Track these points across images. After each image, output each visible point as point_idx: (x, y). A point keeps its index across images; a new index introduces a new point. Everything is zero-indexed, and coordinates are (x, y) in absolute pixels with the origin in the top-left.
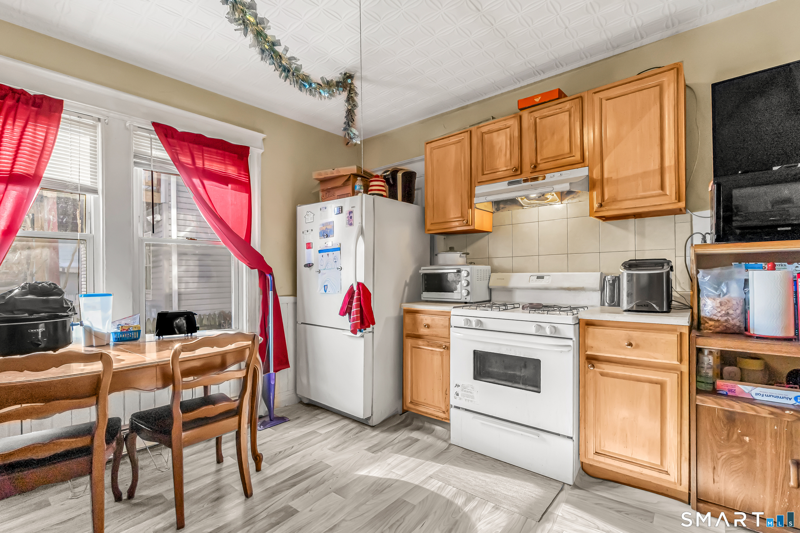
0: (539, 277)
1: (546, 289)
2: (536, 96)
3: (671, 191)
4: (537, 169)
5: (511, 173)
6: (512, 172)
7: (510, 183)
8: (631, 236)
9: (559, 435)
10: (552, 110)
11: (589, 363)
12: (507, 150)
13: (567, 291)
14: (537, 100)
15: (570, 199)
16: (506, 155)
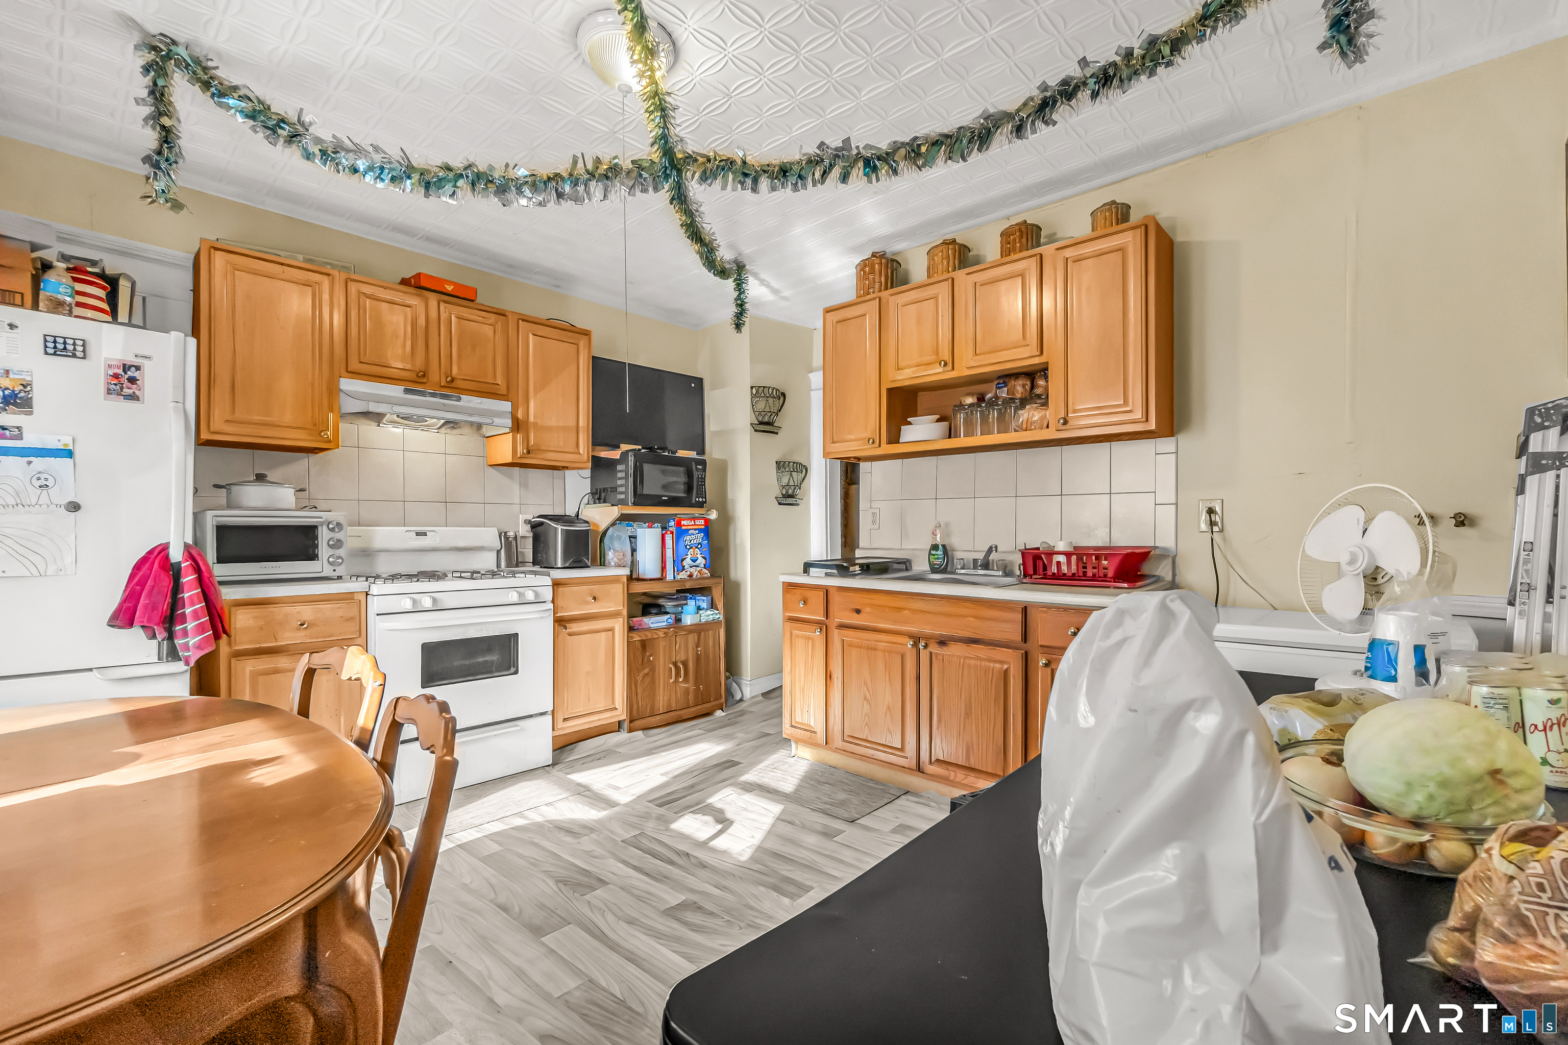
0: (418, 534)
1: (434, 550)
2: (450, 283)
3: (584, 451)
4: (453, 385)
5: (412, 376)
6: (415, 376)
7: (407, 391)
8: (516, 488)
9: (531, 716)
10: (474, 315)
11: (560, 625)
12: (407, 340)
13: (457, 552)
14: (449, 288)
15: (449, 428)
16: (404, 345)
